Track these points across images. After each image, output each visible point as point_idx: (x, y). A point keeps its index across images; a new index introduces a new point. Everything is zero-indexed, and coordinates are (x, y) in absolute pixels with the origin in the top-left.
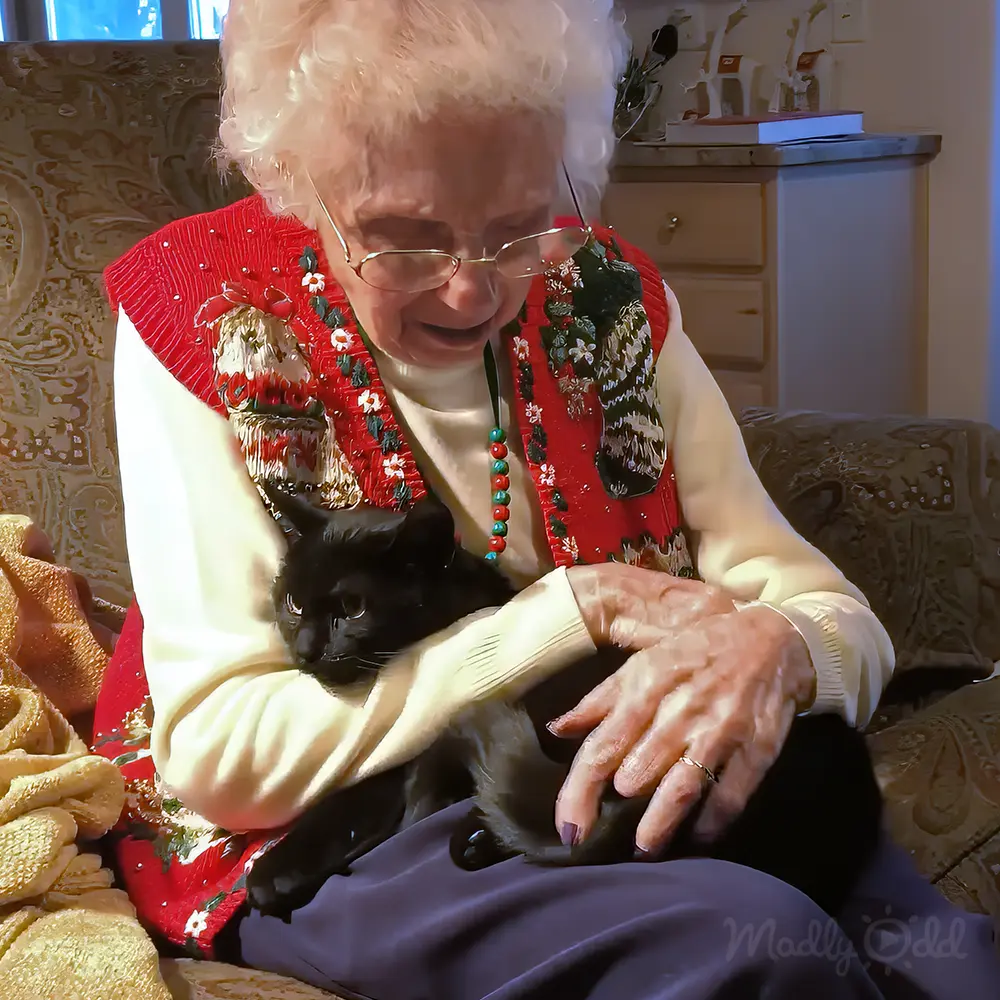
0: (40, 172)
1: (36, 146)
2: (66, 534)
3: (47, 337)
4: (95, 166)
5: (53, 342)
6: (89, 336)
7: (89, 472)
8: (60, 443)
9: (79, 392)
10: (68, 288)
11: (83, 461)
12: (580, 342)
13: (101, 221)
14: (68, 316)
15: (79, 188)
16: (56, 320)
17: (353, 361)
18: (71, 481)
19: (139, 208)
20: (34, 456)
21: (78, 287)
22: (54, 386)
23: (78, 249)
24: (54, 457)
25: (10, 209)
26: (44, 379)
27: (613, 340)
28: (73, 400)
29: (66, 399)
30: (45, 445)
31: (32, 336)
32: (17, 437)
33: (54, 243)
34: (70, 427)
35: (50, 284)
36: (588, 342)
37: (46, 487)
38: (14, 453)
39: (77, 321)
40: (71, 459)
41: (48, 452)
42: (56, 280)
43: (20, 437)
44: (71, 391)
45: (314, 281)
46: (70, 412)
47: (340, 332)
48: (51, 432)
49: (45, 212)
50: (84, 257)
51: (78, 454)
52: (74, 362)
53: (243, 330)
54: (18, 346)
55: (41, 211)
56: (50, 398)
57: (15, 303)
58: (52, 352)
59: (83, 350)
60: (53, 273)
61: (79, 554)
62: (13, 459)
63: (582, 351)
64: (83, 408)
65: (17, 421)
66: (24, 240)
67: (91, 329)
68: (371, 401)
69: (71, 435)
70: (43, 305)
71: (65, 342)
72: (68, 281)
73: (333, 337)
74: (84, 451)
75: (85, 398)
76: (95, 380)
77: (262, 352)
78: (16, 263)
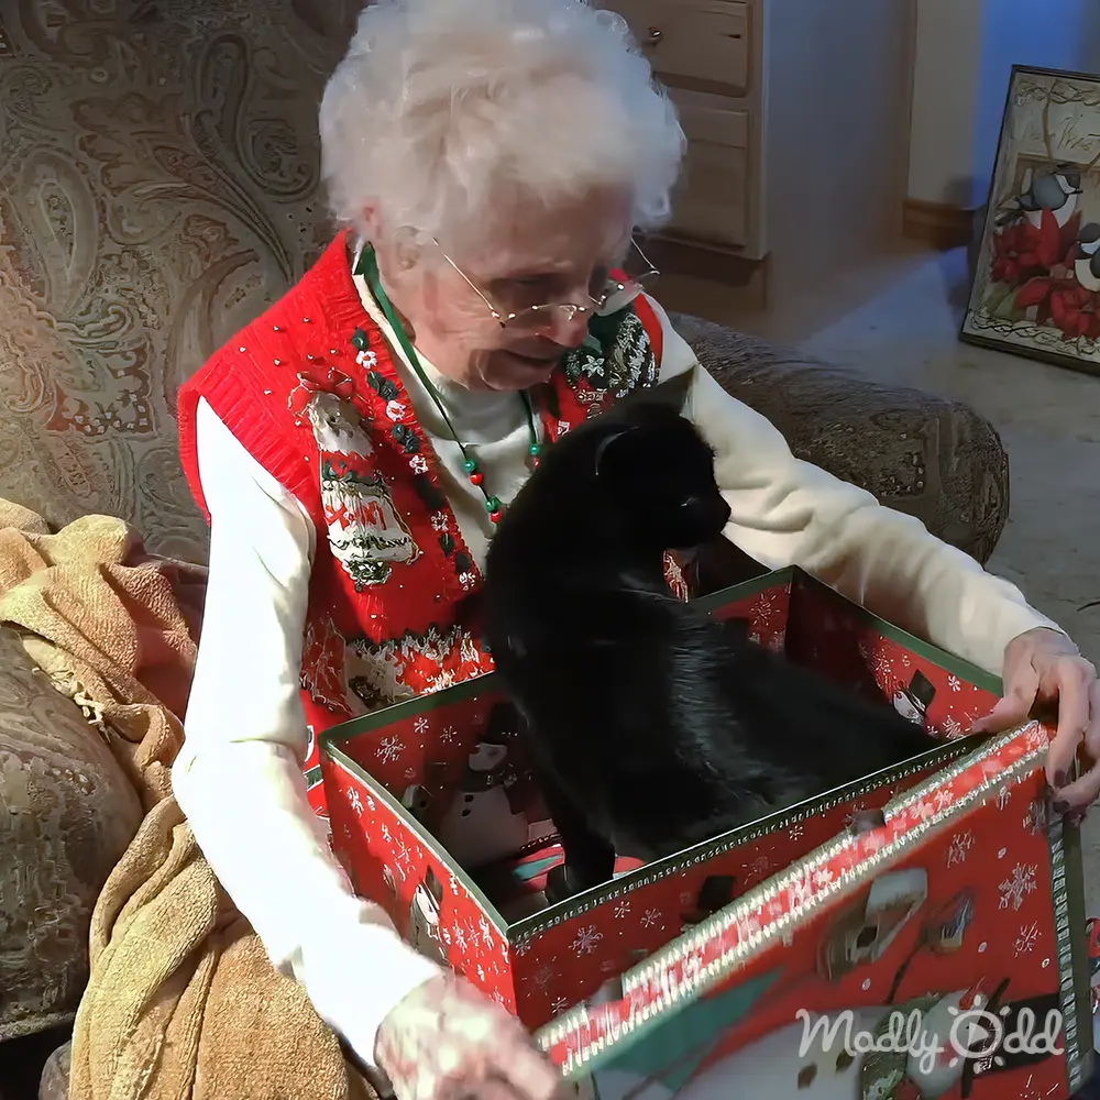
0: (83, 147)
1: (75, 119)
2: (141, 498)
3: (106, 314)
4: (132, 134)
5: (113, 318)
6: (143, 308)
7: (154, 438)
8: (127, 414)
9: (139, 364)
10: (120, 263)
11: (148, 428)
12: (590, 359)
13: (144, 191)
14: (122, 291)
15: (119, 159)
16: (112, 296)
17: (406, 430)
18: (139, 448)
19: (176, 174)
20: (105, 429)
21: (129, 262)
22: (117, 362)
23: (124, 223)
24: (123, 428)
25: (59, 190)
26: (106, 355)
27: (618, 353)
28: (133, 371)
29: (128, 371)
30: (115, 418)
31: (92, 315)
32: (88, 414)
33: (102, 219)
34: (133, 398)
35: (103, 261)
36: (596, 357)
37: (119, 457)
38: (88, 429)
39: (131, 295)
40: (138, 428)
41: (117, 424)
42: (108, 257)
43: (93, 413)
44: (130, 363)
45: (368, 358)
46: (132, 383)
47: (393, 404)
48: (118, 405)
49: (92, 188)
50: (132, 230)
51: (143, 422)
52: (133, 335)
54: (81, 326)
55: (88, 188)
56: (114, 373)
57: (75, 284)
58: (113, 327)
59: (138, 322)
60: (106, 251)
61: (152, 514)
62: (87, 434)
63: (594, 366)
64: (143, 377)
65: (88, 398)
66: (75, 219)
67: (144, 301)
68: (420, 465)
69: (136, 406)
70: (99, 284)
71: (122, 316)
72: (119, 256)
73: (388, 409)
74: (149, 420)
75: (144, 368)
76: (152, 347)
78: (72, 244)
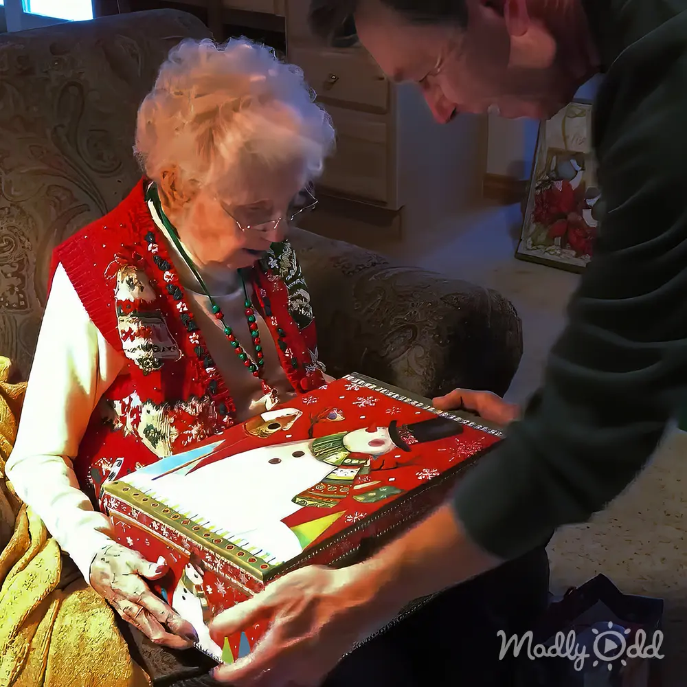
3: (2, 242)
4: (17, 139)
5: (5, 244)
6: (22, 238)
7: (28, 312)
8: (13, 299)
9: (20, 270)
10: (9, 212)
11: (25, 307)
13: (23, 171)
14: (10, 228)
16: (4, 231)
17: (174, 288)
18: (20, 318)
19: (42, 161)
20: (1, 307)
21: (15, 211)
22: (8, 269)
23: (12, 189)
24: (10, 307)
26: (1, 265)
28: (16, 274)
29: (14, 274)
34: (17, 289)
36: (274, 259)
37: (8, 323)
39: (15, 230)
40: (20, 307)
41: (7, 304)
42: (3, 209)
44: (15, 270)
45: (153, 248)
46: (16, 281)
47: (167, 273)
48: (8, 294)
50: (17, 194)
51: (22, 303)
52: (16, 254)
53: (127, 278)
56: (6, 275)
58: (5, 249)
59: (20, 246)
60: (2, 205)
64: (23, 278)
67: (23, 234)
68: (183, 307)
69: (18, 293)
71: (10, 243)
72: (9, 208)
73: (165, 275)
74: (25, 302)
75: (24, 272)
76: (28, 260)
77: (137, 288)
